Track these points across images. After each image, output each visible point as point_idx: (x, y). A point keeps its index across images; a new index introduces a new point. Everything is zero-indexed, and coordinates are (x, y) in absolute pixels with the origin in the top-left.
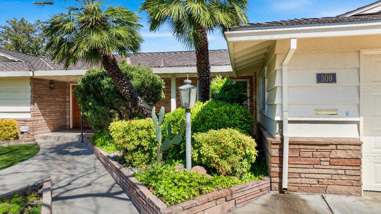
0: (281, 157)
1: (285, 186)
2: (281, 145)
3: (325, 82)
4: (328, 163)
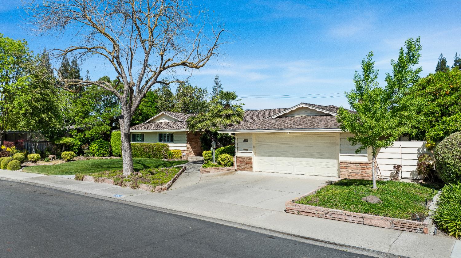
1: (235, 169)
3: (245, 142)
4: (245, 163)
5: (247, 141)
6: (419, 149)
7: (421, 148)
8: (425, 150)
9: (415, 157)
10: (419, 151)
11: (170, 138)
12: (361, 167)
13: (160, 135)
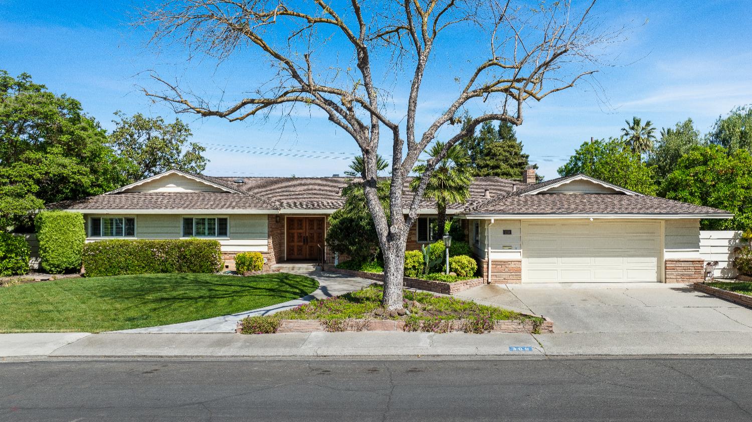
0: (488, 268)
1: (489, 281)
2: (488, 262)
3: (506, 234)
4: (508, 270)
5: (511, 233)
6: (730, 240)
7: (732, 239)
8: (737, 241)
9: (726, 250)
10: (730, 244)
12: (694, 265)
13: (187, 221)
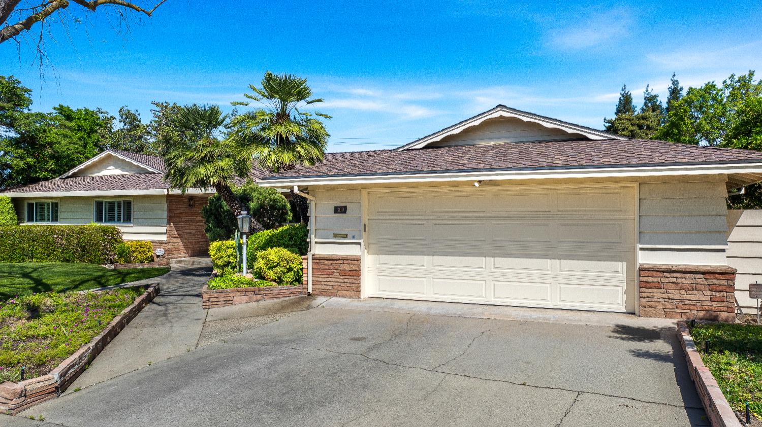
1: (309, 291)
2: (308, 259)
3: (339, 213)
4: (338, 274)
5: (345, 212)
11: (126, 213)
13: (99, 205)
